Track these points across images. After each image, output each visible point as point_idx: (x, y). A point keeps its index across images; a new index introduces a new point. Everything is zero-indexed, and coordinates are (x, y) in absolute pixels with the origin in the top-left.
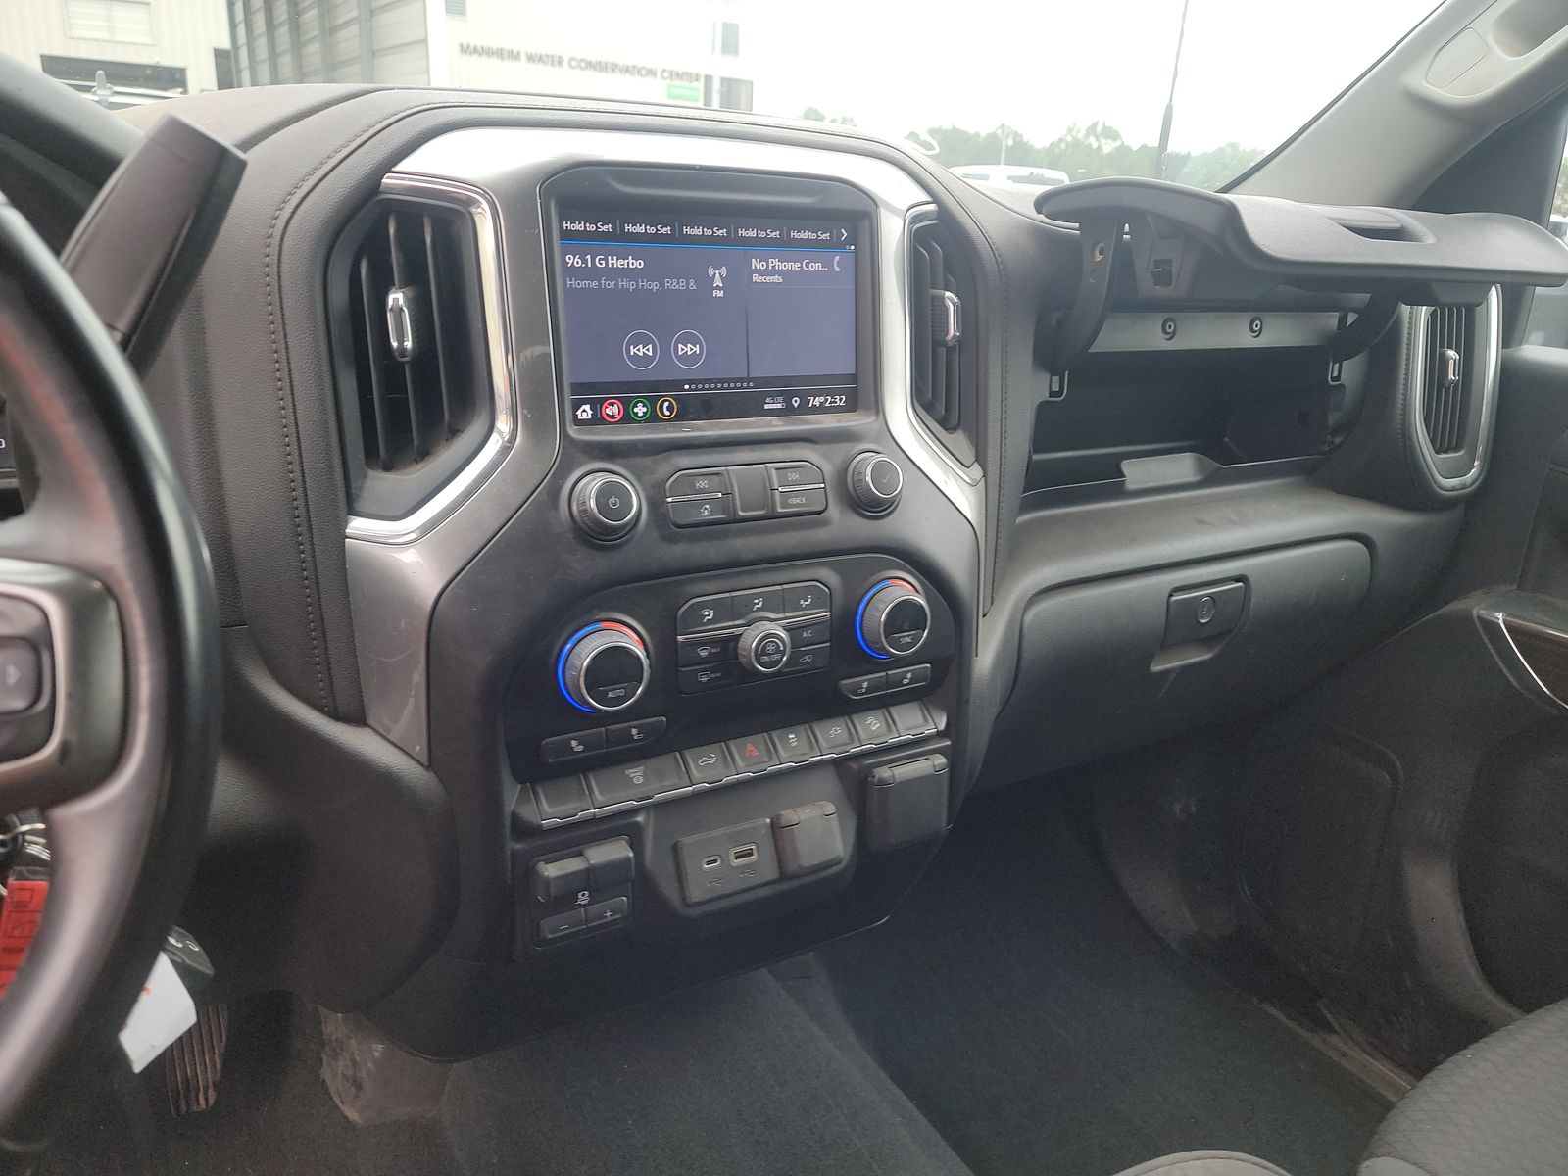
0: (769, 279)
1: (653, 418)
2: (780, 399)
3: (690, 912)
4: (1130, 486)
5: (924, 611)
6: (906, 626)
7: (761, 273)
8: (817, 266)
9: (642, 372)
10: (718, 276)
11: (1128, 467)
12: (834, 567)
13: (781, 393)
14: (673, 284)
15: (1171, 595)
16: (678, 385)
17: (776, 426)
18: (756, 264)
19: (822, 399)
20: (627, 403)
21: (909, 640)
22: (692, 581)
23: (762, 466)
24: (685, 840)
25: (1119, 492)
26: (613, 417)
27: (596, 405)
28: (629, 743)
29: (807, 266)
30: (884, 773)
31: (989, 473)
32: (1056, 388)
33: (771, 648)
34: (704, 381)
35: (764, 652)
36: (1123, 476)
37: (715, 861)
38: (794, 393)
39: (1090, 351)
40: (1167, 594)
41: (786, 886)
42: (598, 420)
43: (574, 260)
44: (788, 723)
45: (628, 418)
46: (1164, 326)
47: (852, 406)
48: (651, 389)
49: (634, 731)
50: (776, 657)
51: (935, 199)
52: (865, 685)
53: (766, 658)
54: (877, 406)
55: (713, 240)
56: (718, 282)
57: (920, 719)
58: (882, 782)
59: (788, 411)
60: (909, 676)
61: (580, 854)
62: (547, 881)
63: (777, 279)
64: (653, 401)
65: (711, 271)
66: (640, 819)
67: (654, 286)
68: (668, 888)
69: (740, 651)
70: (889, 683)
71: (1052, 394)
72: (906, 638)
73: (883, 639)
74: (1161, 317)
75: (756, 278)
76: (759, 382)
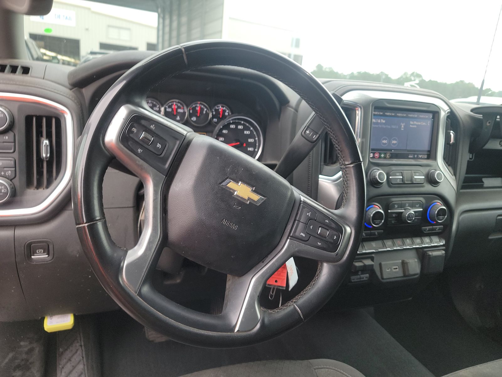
0: (413, 126)
1: (385, 158)
2: (412, 155)
3: (383, 281)
4: (485, 185)
5: (446, 212)
6: (442, 214)
7: (412, 125)
8: (424, 124)
9: (384, 147)
10: (403, 125)
11: (484, 180)
12: (424, 197)
13: (413, 154)
14: (393, 127)
15: (497, 217)
16: (391, 150)
17: (413, 162)
18: (411, 123)
19: (422, 156)
20: (380, 154)
21: (441, 218)
22: (393, 198)
23: (410, 171)
24: (383, 263)
25: (482, 187)
26: (377, 157)
27: (374, 154)
28: (374, 235)
29: (422, 123)
30: (430, 253)
31: (457, 178)
32: (471, 157)
33: (411, 216)
34: (396, 150)
35: (409, 217)
36: (483, 182)
37: (389, 269)
38: (415, 154)
39: (484, 148)
40: (496, 216)
41: (405, 278)
42: (374, 157)
43: (374, 120)
44: (407, 237)
45: (380, 157)
46: (500, 142)
47: (429, 157)
48: (385, 150)
49: (376, 233)
50: (412, 218)
51: (450, 108)
52: (428, 229)
53: (409, 219)
54: (435, 158)
55: (403, 117)
56: (403, 127)
57: (438, 240)
58: (429, 255)
59: (414, 158)
60: (438, 228)
61: (361, 261)
62: (356, 267)
63: (415, 126)
64: (385, 154)
65: (401, 124)
66: (373, 255)
67: (389, 127)
68: (378, 274)
69: (402, 216)
70: (433, 229)
71: (470, 159)
72: (441, 217)
73: (436, 218)
74: (499, 140)
75: (411, 126)
76: (408, 151)
